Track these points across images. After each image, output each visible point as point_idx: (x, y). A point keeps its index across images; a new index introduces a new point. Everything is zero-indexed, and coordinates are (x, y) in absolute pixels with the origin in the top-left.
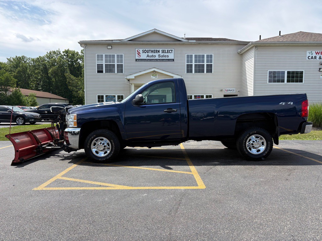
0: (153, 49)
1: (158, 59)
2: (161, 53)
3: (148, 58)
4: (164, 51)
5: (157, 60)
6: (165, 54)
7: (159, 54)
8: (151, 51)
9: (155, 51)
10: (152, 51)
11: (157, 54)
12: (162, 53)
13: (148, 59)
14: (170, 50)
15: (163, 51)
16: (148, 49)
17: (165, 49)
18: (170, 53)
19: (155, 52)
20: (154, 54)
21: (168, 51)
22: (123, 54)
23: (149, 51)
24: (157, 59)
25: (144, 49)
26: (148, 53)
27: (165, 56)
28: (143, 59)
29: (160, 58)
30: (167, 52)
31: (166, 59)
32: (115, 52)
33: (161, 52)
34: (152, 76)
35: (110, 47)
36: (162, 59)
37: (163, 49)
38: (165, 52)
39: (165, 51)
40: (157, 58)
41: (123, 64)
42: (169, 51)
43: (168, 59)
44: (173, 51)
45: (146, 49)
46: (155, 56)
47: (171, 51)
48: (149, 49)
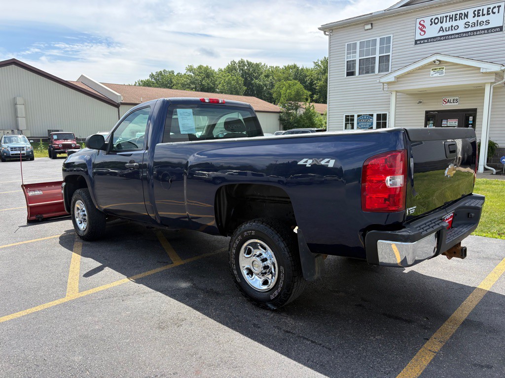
0: (454, 13)
1: (463, 33)
2: (471, 19)
3: (441, 34)
4: (478, 13)
5: (461, 35)
6: (481, 19)
7: (466, 20)
8: (448, 18)
9: (458, 16)
10: (450, 18)
11: (461, 23)
12: (474, 17)
13: (441, 37)
14: (495, 7)
15: (476, 13)
16: (442, 15)
17: (481, 8)
18: (494, 13)
19: (458, 18)
20: (454, 23)
21: (488, 11)
22: (392, 36)
23: (445, 19)
24: (461, 33)
25: (434, 17)
26: (441, 23)
27: (481, 24)
28: (431, 38)
29: (470, 29)
30: (485, 12)
31: (482, 30)
32: (377, 34)
33: (471, 15)
34: (432, 72)
35: (369, 27)
36: (473, 31)
37: (477, 9)
38: (481, 14)
39: (481, 12)
40: (461, 29)
41: (390, 54)
42: (491, 10)
43: (488, 29)
44: (502, 9)
45: (439, 17)
46: (456, 28)
47: (496, 10)
48: (444, 15)
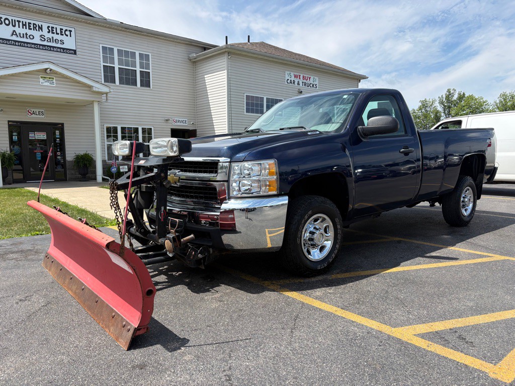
0: (28, 21)
1: (40, 45)
2: (45, 32)
3: (14, 38)
4: (52, 30)
5: (36, 46)
6: (55, 36)
7: (40, 33)
8: (21, 24)
9: (32, 25)
10: (23, 25)
11: (37, 34)
12: (49, 32)
13: (15, 41)
14: (66, 30)
15: (50, 29)
16: (14, 18)
17: (55, 26)
18: (67, 36)
19: (32, 27)
20: (30, 32)
21: (61, 32)
23: (17, 23)
24: (37, 44)
25: (3, 17)
26: (14, 26)
27: (56, 41)
28: (3, 39)
29: (45, 43)
30: (59, 31)
31: (58, 48)
33: (45, 29)
36: (51, 47)
37: (51, 25)
38: (55, 31)
39: (55, 30)
40: (37, 40)
42: (63, 31)
43: (64, 49)
44: (73, 33)
45: (10, 18)
46: (31, 37)
47: (68, 33)
48: (17, 19)
